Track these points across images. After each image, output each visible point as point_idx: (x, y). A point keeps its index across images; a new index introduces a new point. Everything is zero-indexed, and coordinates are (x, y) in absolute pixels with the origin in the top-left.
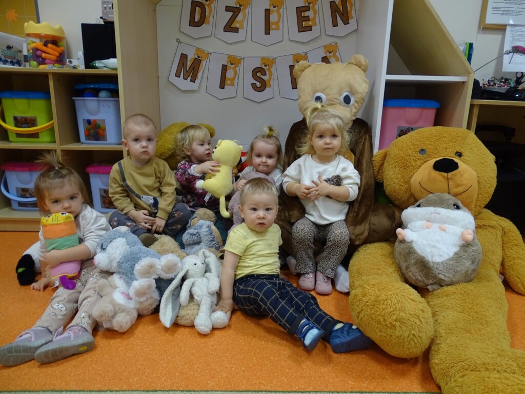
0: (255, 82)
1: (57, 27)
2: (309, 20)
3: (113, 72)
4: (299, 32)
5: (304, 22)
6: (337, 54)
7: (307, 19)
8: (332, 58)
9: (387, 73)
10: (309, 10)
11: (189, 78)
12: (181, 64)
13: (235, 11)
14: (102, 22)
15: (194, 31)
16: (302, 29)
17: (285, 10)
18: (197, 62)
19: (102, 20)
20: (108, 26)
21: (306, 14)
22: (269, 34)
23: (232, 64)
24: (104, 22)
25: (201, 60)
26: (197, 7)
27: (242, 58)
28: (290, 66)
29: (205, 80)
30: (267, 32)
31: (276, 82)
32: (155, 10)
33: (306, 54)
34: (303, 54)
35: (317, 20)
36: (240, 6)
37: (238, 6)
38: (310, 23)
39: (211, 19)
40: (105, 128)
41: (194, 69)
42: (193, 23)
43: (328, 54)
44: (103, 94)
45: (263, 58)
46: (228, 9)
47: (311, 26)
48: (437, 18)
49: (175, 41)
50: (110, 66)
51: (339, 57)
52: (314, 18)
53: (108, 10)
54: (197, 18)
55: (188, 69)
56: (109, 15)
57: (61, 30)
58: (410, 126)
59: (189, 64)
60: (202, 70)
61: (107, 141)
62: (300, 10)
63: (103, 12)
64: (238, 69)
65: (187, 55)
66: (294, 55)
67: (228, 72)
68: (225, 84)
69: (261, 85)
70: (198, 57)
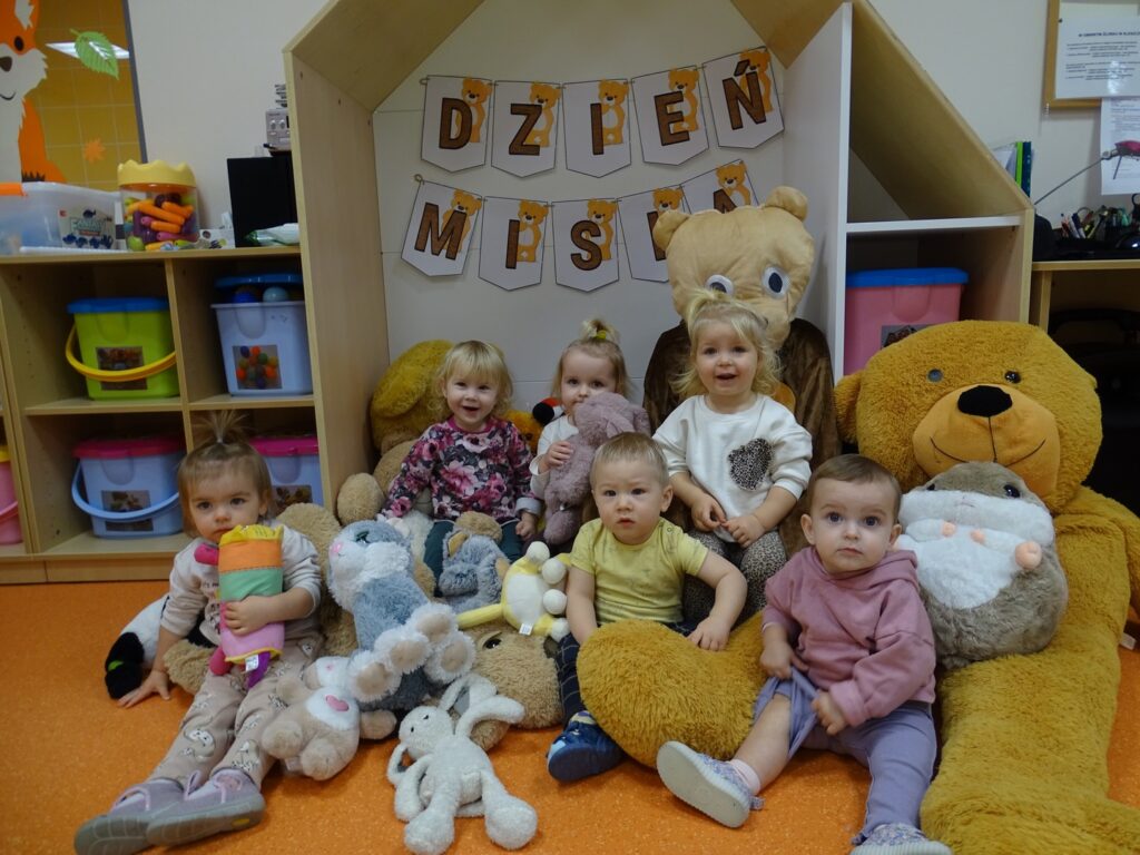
0: (578, 250)
1: (180, 167)
2: (682, 120)
3: (292, 251)
4: (663, 145)
5: (672, 126)
7: (679, 117)
8: (735, 192)
9: (850, 220)
10: (682, 101)
11: (444, 252)
12: (426, 226)
13: (530, 112)
14: (267, 154)
15: (450, 158)
16: (668, 139)
17: (631, 104)
18: (458, 219)
19: (266, 150)
20: (280, 161)
21: (676, 107)
22: (602, 153)
23: (529, 218)
24: (272, 153)
25: (465, 214)
26: (454, 112)
27: (550, 203)
28: (649, 214)
29: (475, 254)
30: (598, 149)
31: (621, 247)
32: (370, 123)
34: (674, 189)
35: (699, 118)
36: (541, 101)
37: (536, 103)
38: (685, 126)
39: (483, 130)
40: (277, 361)
41: (452, 232)
42: (447, 142)
43: (726, 185)
44: (271, 295)
45: (591, 202)
46: (516, 109)
47: (687, 132)
48: (944, 102)
49: (412, 180)
50: (286, 239)
51: (750, 190)
52: (694, 115)
53: (278, 129)
54: (455, 132)
55: (439, 234)
56: (282, 140)
57: (188, 173)
58: (906, 324)
61: (280, 387)
62: (662, 101)
63: (268, 133)
64: (541, 227)
65: (437, 207)
66: (656, 192)
67: (521, 234)
68: (518, 257)
69: (591, 256)
70: (460, 207)
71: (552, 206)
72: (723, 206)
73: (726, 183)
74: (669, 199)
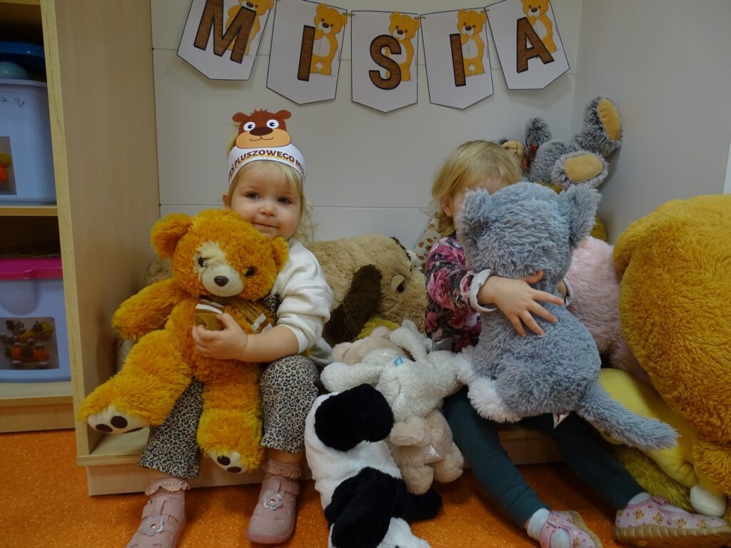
0: (377, 67)
3: (27, 0)
6: (549, 14)
8: (537, 21)
11: (228, 53)
12: (208, 19)
18: (247, 16)
23: (326, 26)
25: (255, 12)
27: (349, 12)
28: (451, 36)
29: (263, 61)
31: (422, 68)
33: (485, 11)
34: (479, 11)
40: (10, 158)
41: (239, 31)
43: (530, 13)
45: (395, 15)
55: (224, 31)
59: (227, 19)
60: (258, 35)
61: (15, 193)
64: (339, 36)
66: (461, 13)
67: (316, 43)
68: (311, 70)
69: (389, 77)
70: (248, 4)
71: (352, 15)
72: (526, 35)
73: (530, 11)
74: (472, 21)
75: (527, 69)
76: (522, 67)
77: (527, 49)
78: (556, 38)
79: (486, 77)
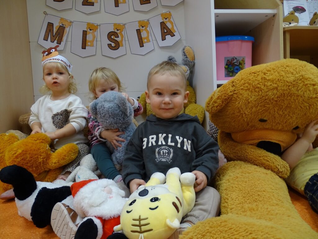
0: (110, 43)
4: (141, 5)
8: (168, 23)
12: (48, 30)
15: (58, 5)
16: (143, 2)
18: (62, 29)
22: (118, 6)
23: (90, 30)
25: (65, 27)
27: (99, 25)
28: (137, 30)
29: (69, 43)
31: (127, 42)
33: (148, 20)
34: (146, 21)
41: (59, 34)
43: (165, 20)
45: (115, 24)
49: (43, 14)
51: (173, 22)
55: (54, 34)
59: (55, 30)
64: (96, 33)
65: (53, 24)
66: (139, 22)
67: (87, 36)
68: (87, 45)
69: (115, 46)
70: (62, 25)
71: (100, 26)
72: (164, 28)
73: (164, 19)
74: (144, 25)
75: (165, 39)
76: (164, 39)
77: (165, 32)
78: (175, 28)
79: (151, 43)
